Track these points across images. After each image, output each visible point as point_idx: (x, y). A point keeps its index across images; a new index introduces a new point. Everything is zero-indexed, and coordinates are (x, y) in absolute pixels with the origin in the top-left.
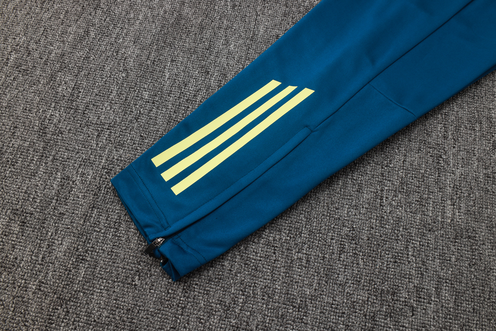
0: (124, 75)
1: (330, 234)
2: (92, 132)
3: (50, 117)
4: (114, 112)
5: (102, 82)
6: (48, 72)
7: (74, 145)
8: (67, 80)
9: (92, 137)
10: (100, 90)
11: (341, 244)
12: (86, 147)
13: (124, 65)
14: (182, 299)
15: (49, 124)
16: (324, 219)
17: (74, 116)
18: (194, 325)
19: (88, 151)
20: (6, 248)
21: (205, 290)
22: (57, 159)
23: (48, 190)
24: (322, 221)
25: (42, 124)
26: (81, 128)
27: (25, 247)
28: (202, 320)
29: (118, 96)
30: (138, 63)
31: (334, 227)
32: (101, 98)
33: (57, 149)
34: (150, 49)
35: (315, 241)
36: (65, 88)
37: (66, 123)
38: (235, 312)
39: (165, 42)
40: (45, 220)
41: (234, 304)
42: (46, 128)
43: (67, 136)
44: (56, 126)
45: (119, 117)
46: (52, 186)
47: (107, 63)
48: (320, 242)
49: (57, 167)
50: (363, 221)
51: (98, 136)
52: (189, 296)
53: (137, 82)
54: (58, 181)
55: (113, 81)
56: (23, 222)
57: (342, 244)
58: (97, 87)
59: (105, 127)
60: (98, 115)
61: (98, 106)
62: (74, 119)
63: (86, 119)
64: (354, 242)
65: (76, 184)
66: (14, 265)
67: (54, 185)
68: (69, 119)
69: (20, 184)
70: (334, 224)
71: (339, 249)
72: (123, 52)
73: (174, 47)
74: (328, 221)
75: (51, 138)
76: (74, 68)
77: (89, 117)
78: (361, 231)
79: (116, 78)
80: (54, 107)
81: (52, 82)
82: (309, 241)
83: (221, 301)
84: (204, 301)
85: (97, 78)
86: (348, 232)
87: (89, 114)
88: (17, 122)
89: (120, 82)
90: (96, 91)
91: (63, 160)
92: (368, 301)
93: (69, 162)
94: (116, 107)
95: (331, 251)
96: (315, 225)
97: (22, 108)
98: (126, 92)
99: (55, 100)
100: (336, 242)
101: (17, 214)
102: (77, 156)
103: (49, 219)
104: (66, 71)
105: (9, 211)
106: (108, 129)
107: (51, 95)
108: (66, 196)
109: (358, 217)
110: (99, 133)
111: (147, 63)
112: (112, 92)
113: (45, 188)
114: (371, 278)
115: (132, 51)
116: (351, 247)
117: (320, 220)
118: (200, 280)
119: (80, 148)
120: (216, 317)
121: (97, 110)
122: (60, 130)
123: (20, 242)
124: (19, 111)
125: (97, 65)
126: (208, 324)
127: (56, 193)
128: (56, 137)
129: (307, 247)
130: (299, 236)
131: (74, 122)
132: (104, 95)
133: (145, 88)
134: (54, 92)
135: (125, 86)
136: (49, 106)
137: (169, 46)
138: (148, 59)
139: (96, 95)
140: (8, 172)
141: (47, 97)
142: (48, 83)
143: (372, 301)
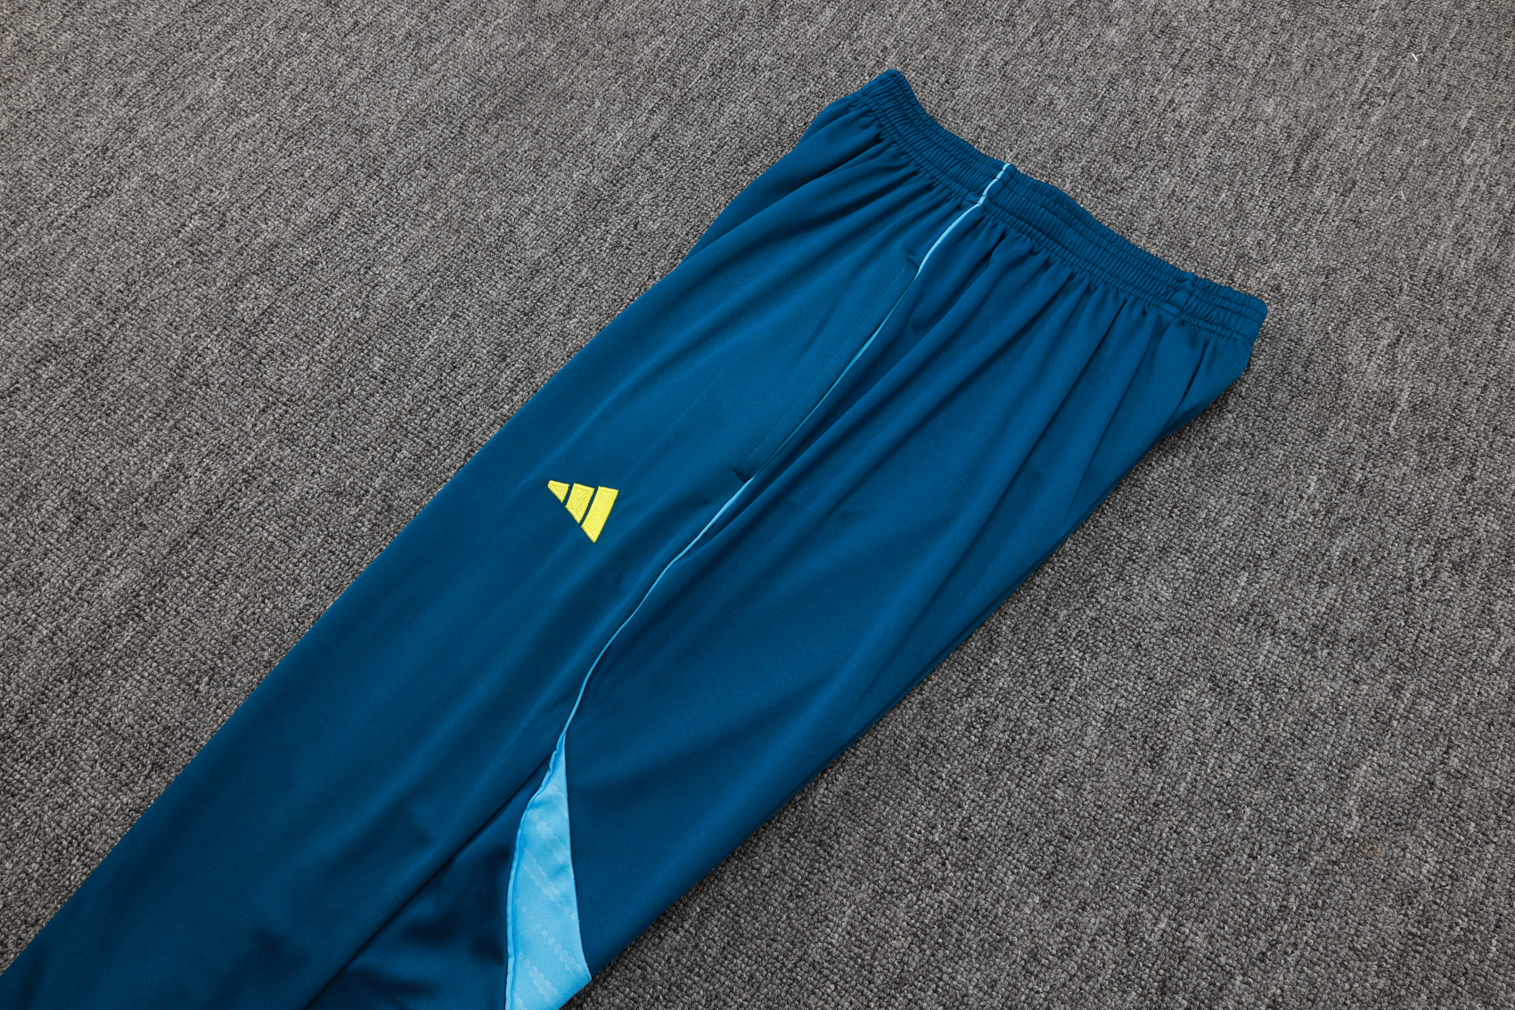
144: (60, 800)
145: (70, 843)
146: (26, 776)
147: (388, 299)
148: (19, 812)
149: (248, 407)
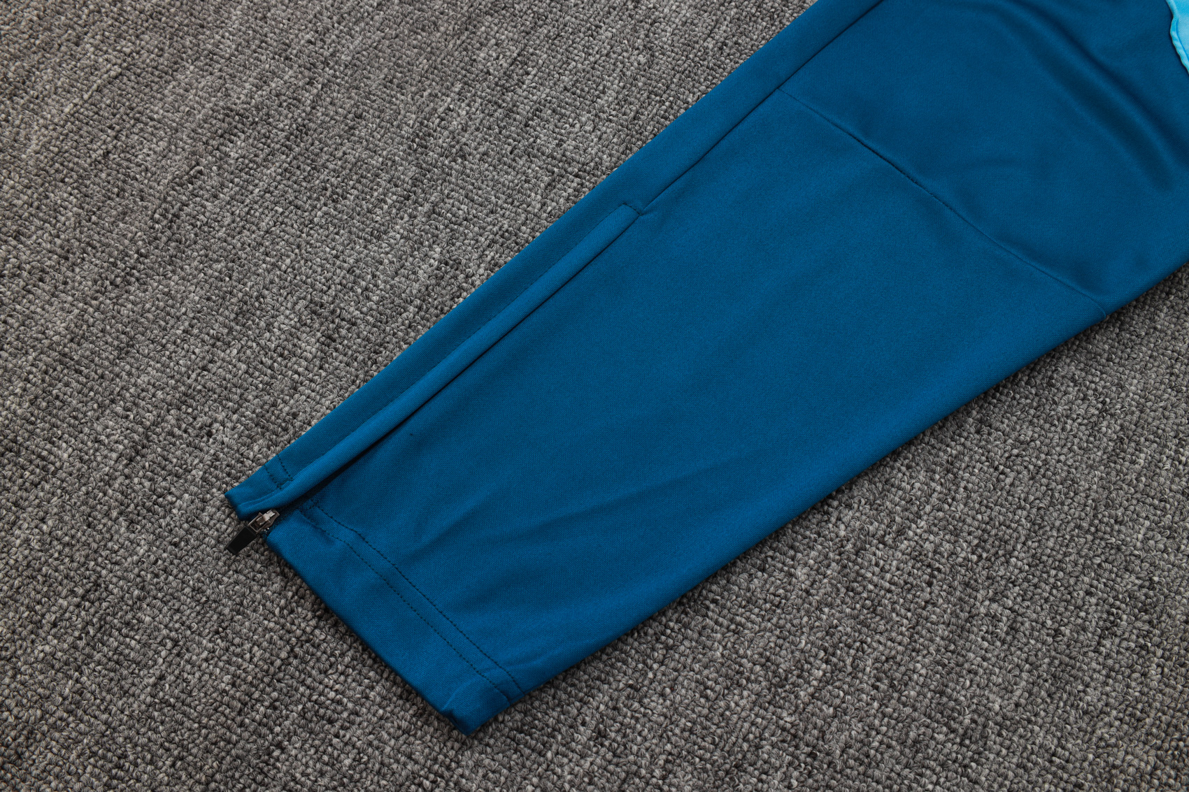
0: (642, 59)
1: (1086, 579)
2: (537, 172)
3: (444, 112)
4: (600, 139)
5: (587, 62)
6: (462, 8)
7: (488, 192)
8: (503, 37)
9: (535, 185)
10: (577, 80)
11: (1109, 613)
12: (516, 203)
13: (647, 36)
14: (671, 624)
15: (439, 129)
16: (1078, 536)
17: (502, 124)
18: (686, 698)
19: (519, 215)
20: (277, 385)
21: (732, 621)
22: (439, 214)
23: (403, 279)
24: (1072, 540)
25: (422, 123)
26: (512, 156)
27: (322, 396)
28: (709, 692)
29: (618, 104)
30: (682, 40)
31: (1099, 565)
32: (575, 100)
33: (446, 192)
34: (719, 13)
35: (1043, 585)
36: (494, 55)
37: (480, 135)
38: (796, 697)
39: (759, 7)
40: (381, 345)
41: (799, 676)
42: (429, 135)
43: (475, 167)
44: (454, 138)
45: (610, 155)
46: (414, 273)
47: (607, 21)
48: (1054, 591)
49: (437, 232)
50: (1181, 573)
51: (549, 184)
52: (689, 623)
53: (672, 82)
54: (431, 266)
55: (612, 67)
56: (329, 337)
57: (1113, 614)
58: (570, 71)
59: (570, 169)
60: (559, 137)
61: (563, 115)
62: (500, 133)
63: (528, 140)
64: (1146, 617)
65: (473, 284)
66: (286, 430)
67: (421, 272)
68: (489, 128)
69: (341, 248)
70: (1103, 557)
71: (1101, 623)
72: (651, 6)
73: (780, 22)
74: (1087, 546)
75: (437, 162)
76: (525, 13)
77: (537, 137)
78: (1173, 595)
79: (622, 63)
80: (459, 94)
81: (466, 33)
82: (1026, 580)
83: (768, 659)
84: (725, 647)
85: (576, 51)
86: (1136, 588)
87: (538, 129)
88: (365, 104)
89: (628, 73)
90: (566, 79)
91: (454, 219)
92: (1151, 774)
93: (466, 228)
94: (608, 129)
95: (1080, 621)
96: (1051, 544)
97: (382, 76)
98: (639, 99)
99: (465, 76)
100: (1097, 605)
101: (319, 315)
102: (489, 220)
103: (391, 346)
104: (504, 16)
105: (302, 303)
106: (577, 176)
107: (457, 62)
108: (443, 303)
109: (1172, 558)
110: (554, 181)
111: (705, 44)
112: (604, 92)
113: (396, 273)
114: (1174, 721)
115: (674, 7)
116: (1134, 628)
117: (1068, 537)
118: (726, 593)
119: (500, 202)
120: (745, 693)
121: (559, 124)
122: (461, 149)
123: (311, 381)
124: (375, 81)
125: (583, 20)
126: (722, 704)
127: (420, 291)
128: (450, 162)
129: (1019, 594)
130: (1003, 559)
131: (500, 140)
132: (583, 94)
133: (688, 103)
134: (467, 59)
135: (640, 84)
136: (448, 88)
137: (768, 19)
138: (709, 36)
139: (565, 89)
140: (319, 213)
141: (448, 66)
142: (457, 34)
143: (1164, 778)
144: (404, 724)
145: (433, 782)
146: (343, 693)
147: (676, 38)
148: (346, 744)
149: (527, 181)
